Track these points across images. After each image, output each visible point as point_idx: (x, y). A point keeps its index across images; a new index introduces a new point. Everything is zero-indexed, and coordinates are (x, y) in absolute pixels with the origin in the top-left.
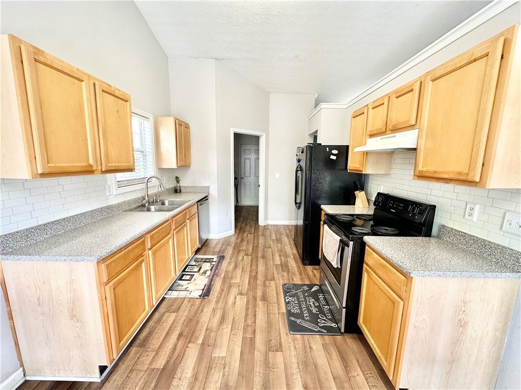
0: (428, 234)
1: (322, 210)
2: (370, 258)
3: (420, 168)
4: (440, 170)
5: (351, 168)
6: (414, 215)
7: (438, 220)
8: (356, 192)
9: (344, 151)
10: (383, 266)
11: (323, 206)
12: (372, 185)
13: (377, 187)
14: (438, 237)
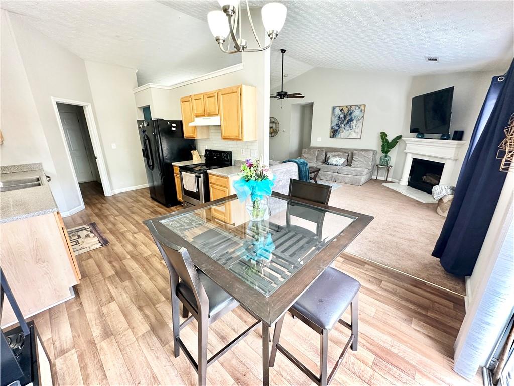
0: (231, 165)
1: (173, 166)
2: (212, 180)
3: (224, 135)
4: (230, 135)
5: (187, 136)
6: (225, 157)
7: (234, 158)
8: (192, 152)
9: (180, 124)
10: (218, 180)
11: (173, 164)
12: (200, 146)
13: (203, 146)
14: (235, 165)
